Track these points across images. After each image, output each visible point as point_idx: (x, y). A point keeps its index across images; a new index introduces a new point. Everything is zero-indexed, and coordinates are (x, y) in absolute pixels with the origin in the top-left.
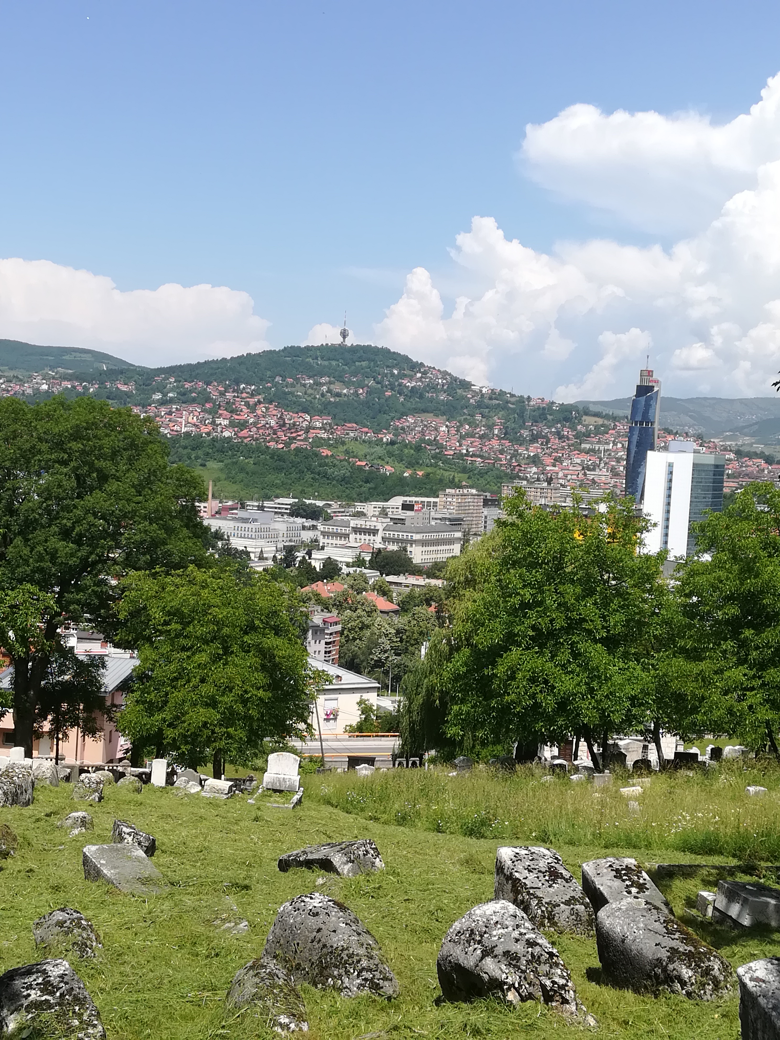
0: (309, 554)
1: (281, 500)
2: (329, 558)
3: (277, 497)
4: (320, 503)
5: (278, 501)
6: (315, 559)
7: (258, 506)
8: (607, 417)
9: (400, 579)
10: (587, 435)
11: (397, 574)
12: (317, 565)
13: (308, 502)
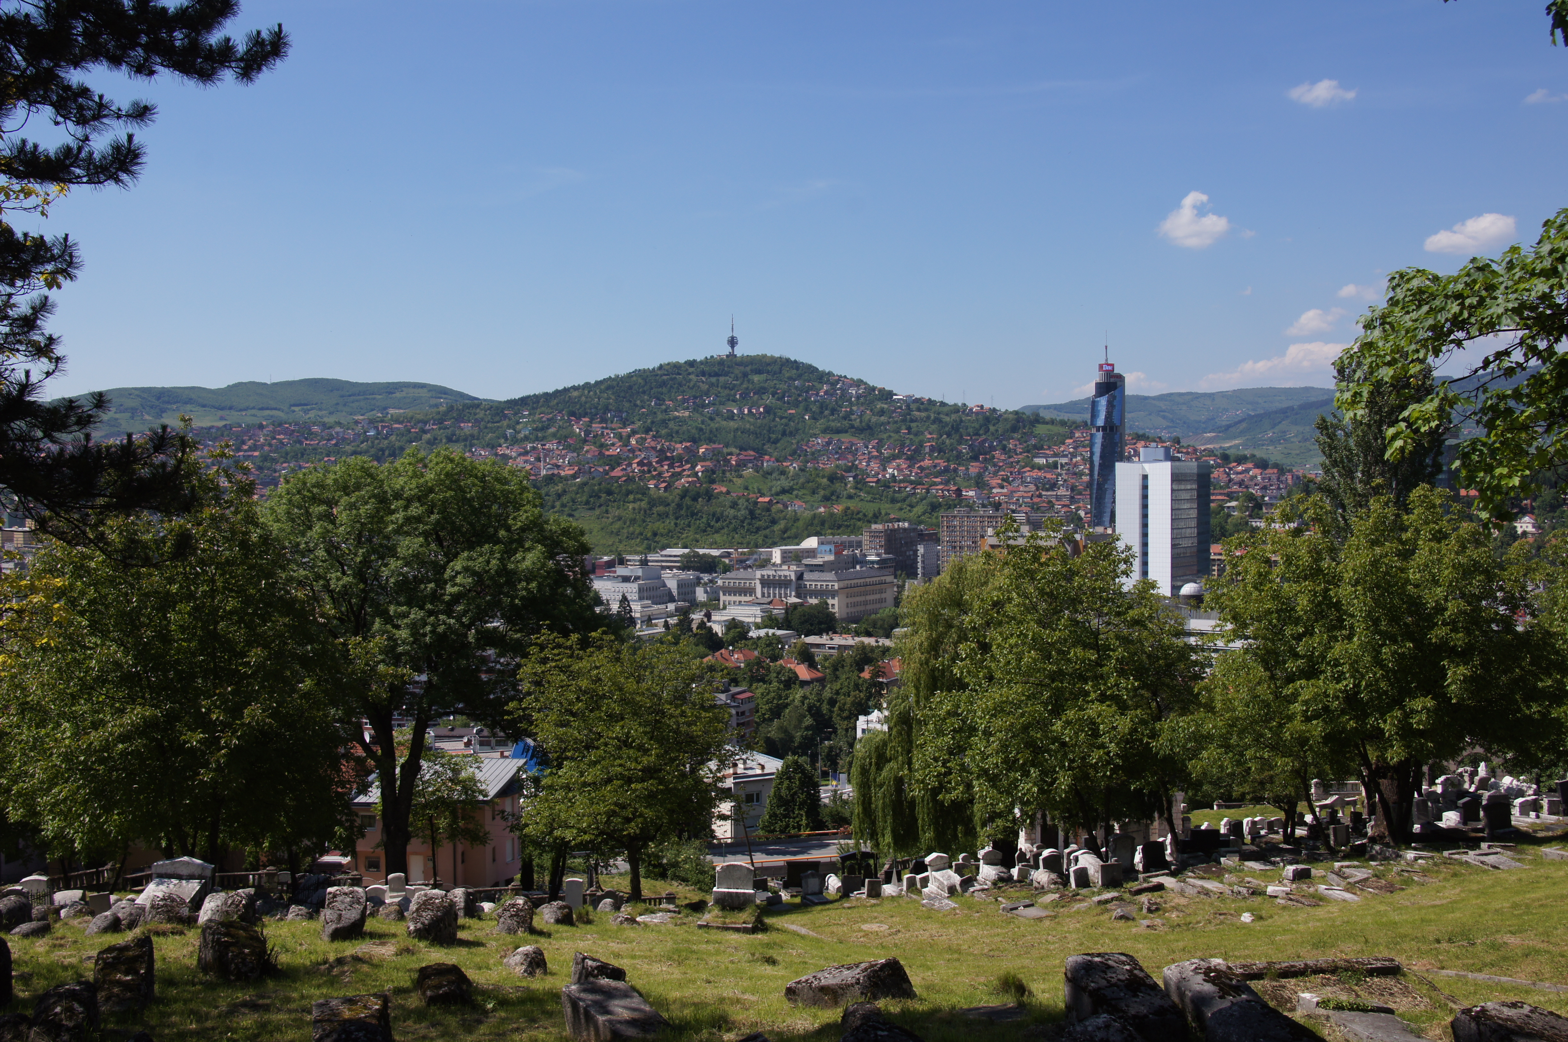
0: (708, 616)
1: (669, 551)
2: (733, 619)
3: (663, 548)
4: (715, 553)
5: (664, 553)
6: (715, 622)
7: (641, 561)
8: (1063, 423)
9: (824, 639)
10: (1038, 447)
11: (819, 633)
12: (718, 629)
13: (701, 551)
